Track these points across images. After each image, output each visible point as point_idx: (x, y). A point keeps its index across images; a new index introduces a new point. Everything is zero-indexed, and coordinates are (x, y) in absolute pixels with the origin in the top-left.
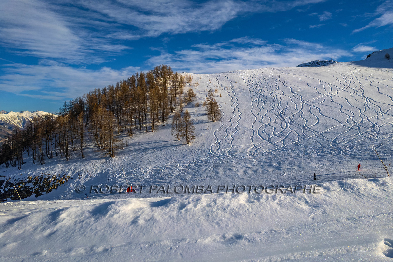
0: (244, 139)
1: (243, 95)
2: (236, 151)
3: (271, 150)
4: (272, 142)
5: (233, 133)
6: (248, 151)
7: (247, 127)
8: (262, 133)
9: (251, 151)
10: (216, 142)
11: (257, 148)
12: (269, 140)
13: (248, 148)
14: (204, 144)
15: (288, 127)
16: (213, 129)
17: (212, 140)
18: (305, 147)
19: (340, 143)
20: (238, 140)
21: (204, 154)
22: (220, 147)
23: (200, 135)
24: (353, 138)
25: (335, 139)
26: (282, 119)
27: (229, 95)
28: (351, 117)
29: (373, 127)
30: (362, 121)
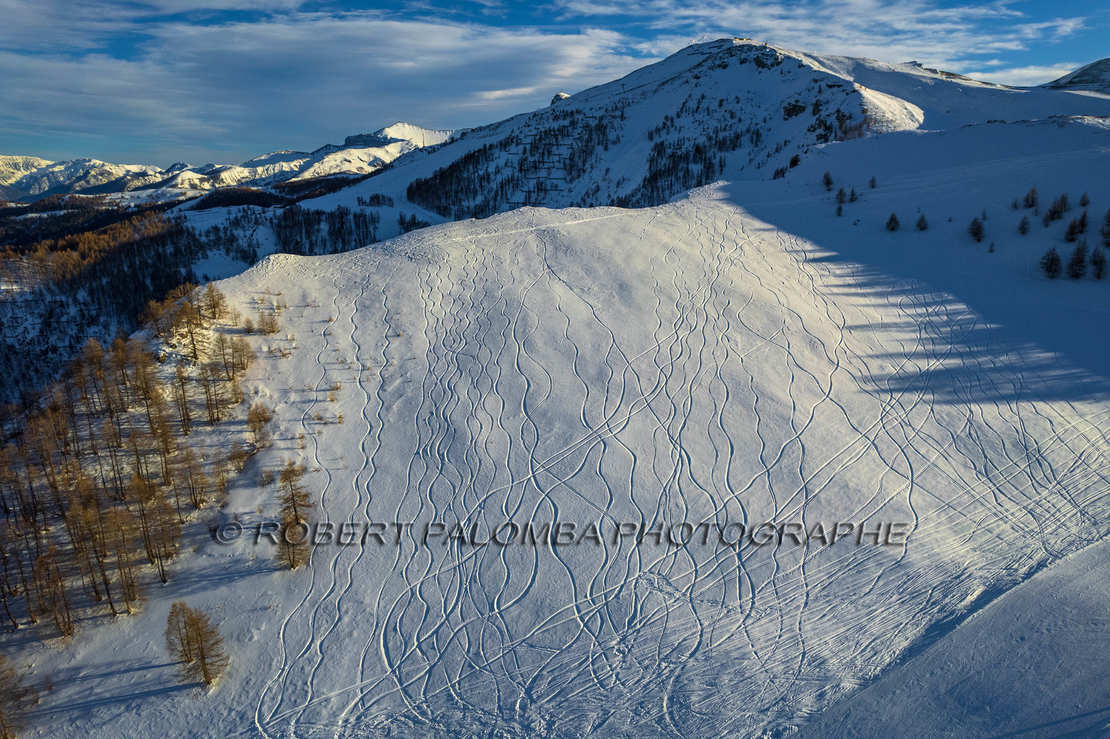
0: (346, 661)
1: (400, 414)
2: (313, 721)
3: (392, 716)
4: (403, 679)
5: (329, 628)
6: (340, 722)
7: (367, 600)
8: (393, 633)
9: (346, 721)
10: (279, 677)
11: (363, 705)
12: (399, 667)
13: (344, 706)
14: (247, 683)
15: (460, 604)
16: (283, 607)
17: (270, 665)
18: (465, 709)
19: (539, 697)
20: (332, 664)
21: (240, 730)
22: (282, 698)
23: (249, 637)
24: (570, 680)
25: (536, 678)
26: (457, 562)
27: (364, 413)
28: (609, 564)
29: (629, 625)
30: (622, 588)
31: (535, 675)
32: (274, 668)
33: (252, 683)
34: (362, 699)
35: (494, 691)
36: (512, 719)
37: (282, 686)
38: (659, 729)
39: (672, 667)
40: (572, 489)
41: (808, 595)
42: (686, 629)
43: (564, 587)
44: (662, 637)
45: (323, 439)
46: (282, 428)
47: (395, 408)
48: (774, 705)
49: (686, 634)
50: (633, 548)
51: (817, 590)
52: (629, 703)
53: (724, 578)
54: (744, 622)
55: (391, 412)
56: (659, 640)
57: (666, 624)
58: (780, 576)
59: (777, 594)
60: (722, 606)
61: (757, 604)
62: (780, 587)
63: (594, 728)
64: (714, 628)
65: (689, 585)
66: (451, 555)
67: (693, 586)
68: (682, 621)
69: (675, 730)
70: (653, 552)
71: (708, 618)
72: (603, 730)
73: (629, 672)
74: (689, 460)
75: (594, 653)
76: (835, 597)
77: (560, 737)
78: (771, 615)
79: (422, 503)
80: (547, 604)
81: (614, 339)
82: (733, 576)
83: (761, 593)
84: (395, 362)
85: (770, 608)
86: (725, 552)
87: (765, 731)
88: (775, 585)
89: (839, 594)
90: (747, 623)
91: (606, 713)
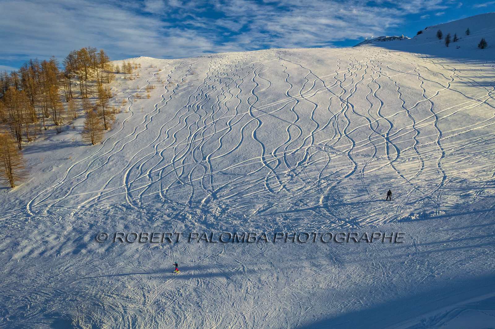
0: (100, 180)
1: (182, 96)
2: (63, 205)
3: (114, 205)
4: (131, 188)
5: (98, 167)
6: (79, 207)
7: (128, 156)
8: (136, 169)
9: (83, 207)
10: (56, 186)
11: (99, 199)
12: (131, 184)
13: (86, 200)
14: (35, 188)
15: (184, 158)
16: (77, 158)
17: (54, 181)
18: (166, 202)
19: (220, 197)
20: (90, 181)
21: (16, 208)
22: (51, 195)
23: (50, 170)
24: (247, 188)
25: (222, 188)
26: (191, 142)
27: (163, 96)
28: (290, 142)
29: (299, 164)
30: (297, 150)
31: (222, 186)
32: (55, 182)
33: (37, 188)
34: (99, 197)
35: (190, 194)
36: (197, 207)
37: (54, 190)
38: (314, 213)
39: (329, 182)
40: (274, 116)
41: (444, 153)
42: (343, 166)
43: (257, 150)
44: (324, 169)
45: (136, 103)
46: (117, 99)
47: (180, 94)
48: (420, 201)
49: (343, 168)
50: (309, 136)
51: (451, 151)
52: (291, 200)
53: (375, 147)
54: (391, 163)
55: (177, 95)
56: (321, 170)
57: (328, 164)
58: (419, 145)
59: (418, 152)
60: (373, 157)
61: (401, 156)
62: (420, 150)
63: (259, 212)
64: (366, 165)
65: (348, 149)
66: (188, 139)
67: (351, 150)
68: (340, 162)
69: (328, 213)
70: (323, 137)
71: (362, 161)
72: (265, 213)
73: (295, 184)
74: (353, 107)
75: (269, 176)
76: (468, 154)
77: (230, 216)
78: (414, 161)
79: (180, 122)
80: (242, 157)
81: (311, 72)
82: (382, 146)
83: (405, 152)
84: (187, 81)
85: (413, 158)
86: (376, 137)
87: (412, 214)
88: (416, 149)
89: (472, 153)
90: (393, 163)
91: (271, 205)
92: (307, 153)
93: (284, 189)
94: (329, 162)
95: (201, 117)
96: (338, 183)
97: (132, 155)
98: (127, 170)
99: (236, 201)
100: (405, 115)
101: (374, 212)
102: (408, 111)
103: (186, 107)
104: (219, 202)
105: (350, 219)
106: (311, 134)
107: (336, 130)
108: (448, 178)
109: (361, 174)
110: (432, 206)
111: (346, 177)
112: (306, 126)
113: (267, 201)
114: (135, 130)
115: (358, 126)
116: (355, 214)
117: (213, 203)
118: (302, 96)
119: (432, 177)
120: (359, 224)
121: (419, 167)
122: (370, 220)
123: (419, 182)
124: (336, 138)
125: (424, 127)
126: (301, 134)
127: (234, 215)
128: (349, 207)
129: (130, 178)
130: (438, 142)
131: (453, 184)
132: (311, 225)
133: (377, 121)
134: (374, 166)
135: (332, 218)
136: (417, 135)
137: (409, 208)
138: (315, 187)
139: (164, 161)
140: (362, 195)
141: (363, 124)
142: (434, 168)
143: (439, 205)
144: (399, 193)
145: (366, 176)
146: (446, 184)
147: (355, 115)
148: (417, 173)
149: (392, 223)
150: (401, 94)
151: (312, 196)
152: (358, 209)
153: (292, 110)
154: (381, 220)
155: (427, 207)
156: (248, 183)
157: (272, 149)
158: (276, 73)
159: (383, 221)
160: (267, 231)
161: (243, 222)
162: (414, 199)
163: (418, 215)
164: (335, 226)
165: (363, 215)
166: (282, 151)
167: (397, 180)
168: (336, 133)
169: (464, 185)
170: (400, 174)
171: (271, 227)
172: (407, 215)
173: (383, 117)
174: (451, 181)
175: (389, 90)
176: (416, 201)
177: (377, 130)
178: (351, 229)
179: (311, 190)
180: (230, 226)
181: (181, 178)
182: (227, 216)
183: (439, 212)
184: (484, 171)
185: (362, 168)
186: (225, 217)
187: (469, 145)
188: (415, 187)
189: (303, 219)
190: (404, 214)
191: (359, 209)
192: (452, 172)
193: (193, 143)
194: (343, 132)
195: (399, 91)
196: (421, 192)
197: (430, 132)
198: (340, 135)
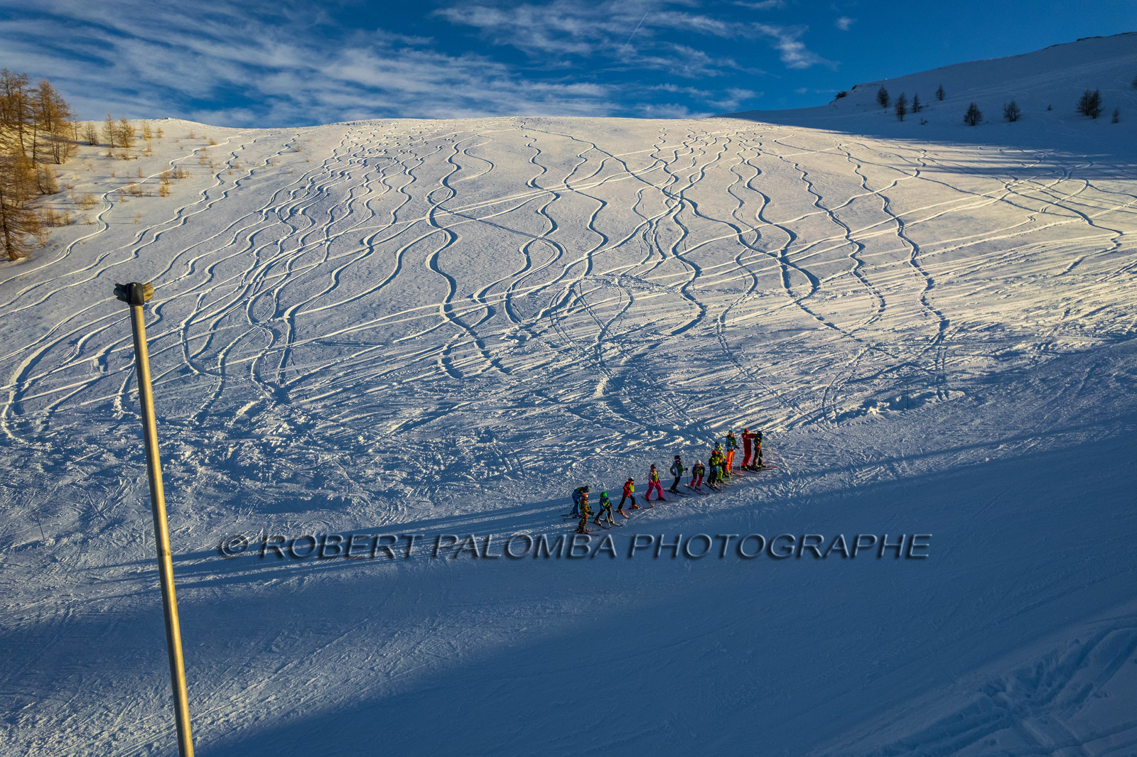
1: (257, 191)
4: (29, 393)
12: (36, 380)
15: (222, 315)
19: (299, 397)
24: (385, 372)
25: (311, 375)
26: (251, 282)
27: (205, 192)
28: (529, 271)
29: (545, 315)
30: (545, 287)
31: (312, 372)
35: (208, 395)
36: (217, 426)
38: (576, 417)
39: (628, 347)
40: (491, 224)
41: (930, 281)
42: (668, 311)
43: (433, 292)
44: (613, 320)
45: (125, 205)
46: (69, 197)
47: (252, 188)
48: (887, 372)
49: (669, 315)
50: (580, 259)
51: (947, 277)
52: (510, 392)
53: (753, 275)
54: (798, 302)
55: (245, 190)
56: (606, 323)
57: (626, 309)
58: (868, 268)
59: (864, 281)
60: (750, 292)
61: (824, 290)
62: (869, 277)
63: (407, 427)
64: (730, 308)
65: (682, 281)
66: (246, 277)
67: (690, 282)
68: (661, 305)
69: (617, 416)
70: (617, 262)
71: (720, 302)
72: (427, 428)
73: (527, 356)
74: (695, 205)
75: (456, 341)
76: (991, 280)
77: (315, 443)
78: (857, 296)
79: (234, 242)
80: (389, 306)
81: (595, 147)
82: (772, 273)
83: (832, 282)
84: (278, 164)
85: (854, 292)
86: (756, 258)
87: (869, 403)
88: (859, 276)
89: (999, 278)
90: (803, 303)
91: (446, 407)
92: (572, 291)
93: (494, 368)
94: (629, 306)
95: (295, 230)
96: (651, 347)
97: (68, 314)
98: (35, 350)
99: (345, 405)
100: (824, 218)
101: (756, 405)
102: (831, 213)
103: (261, 211)
104: (292, 410)
105: (684, 425)
106: (586, 256)
107: (651, 246)
108: (954, 324)
109: (718, 326)
110: (925, 380)
111: (674, 333)
112: (574, 242)
113: (438, 399)
114: (100, 260)
115: (708, 238)
116: (700, 413)
117: (271, 412)
118: (568, 186)
119: (910, 324)
120: (711, 436)
121: (873, 306)
122: (746, 423)
123: (879, 336)
124: (653, 262)
125: (875, 238)
126: (559, 257)
127: (329, 440)
128: (684, 397)
129: (37, 367)
130: (913, 262)
131: (969, 334)
132: (563, 447)
133: (756, 230)
134: (754, 308)
135: (631, 426)
136: (859, 250)
137: (861, 390)
138: (586, 360)
139: (161, 323)
140: (720, 370)
141: (720, 235)
142: (912, 308)
143: (943, 377)
144: (825, 360)
145: (731, 329)
146: (951, 336)
147: (700, 218)
148: (870, 318)
149: (814, 426)
150: (811, 184)
151: (573, 381)
152: (708, 401)
153: (539, 211)
154: (778, 421)
155: (912, 384)
156: (392, 360)
157: (475, 288)
158: (510, 149)
159: (786, 423)
160: (421, 472)
161: (351, 455)
162: (869, 371)
163: (888, 404)
164: (639, 444)
165: (725, 412)
166: (504, 291)
167: (816, 332)
168: (651, 253)
169: (998, 335)
170: (824, 322)
171: (437, 463)
172: (856, 406)
173: (771, 223)
174: (961, 330)
175: (783, 177)
176: (878, 374)
177: (756, 245)
178: (686, 448)
179: (574, 367)
180: (308, 467)
181: (194, 360)
182: (307, 443)
183: (947, 395)
184: (1040, 308)
185: (720, 315)
186: (298, 447)
187: (988, 265)
188: (869, 345)
189: (540, 435)
190: (846, 404)
191: (711, 400)
192: (960, 312)
193: (258, 283)
194: (671, 251)
195: (806, 178)
196: (888, 354)
197: (889, 245)
198: (661, 256)
